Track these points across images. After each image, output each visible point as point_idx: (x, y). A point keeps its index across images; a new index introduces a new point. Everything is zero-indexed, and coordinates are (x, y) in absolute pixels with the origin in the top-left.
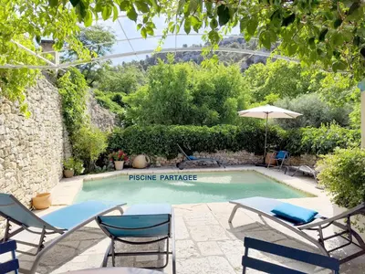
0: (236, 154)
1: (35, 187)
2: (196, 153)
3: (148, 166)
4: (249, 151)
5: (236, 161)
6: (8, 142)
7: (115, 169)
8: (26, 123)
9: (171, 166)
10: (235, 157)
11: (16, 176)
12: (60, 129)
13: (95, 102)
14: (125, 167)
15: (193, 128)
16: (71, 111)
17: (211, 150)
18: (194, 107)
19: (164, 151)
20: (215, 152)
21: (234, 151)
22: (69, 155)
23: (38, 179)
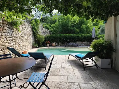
0: (83, 43)
1: (24, 49)
2: (71, 42)
3: (56, 46)
4: (88, 42)
5: (84, 45)
6: (16, 38)
7: (47, 46)
8: (21, 34)
9: (63, 46)
10: (83, 44)
11: (18, 46)
12: (31, 35)
13: (43, 27)
14: (50, 46)
15: (70, 35)
16: (34, 30)
17: (75, 41)
18: (72, 28)
19: (61, 42)
20: (77, 42)
21: (83, 42)
22: (34, 42)
23: (25, 48)
